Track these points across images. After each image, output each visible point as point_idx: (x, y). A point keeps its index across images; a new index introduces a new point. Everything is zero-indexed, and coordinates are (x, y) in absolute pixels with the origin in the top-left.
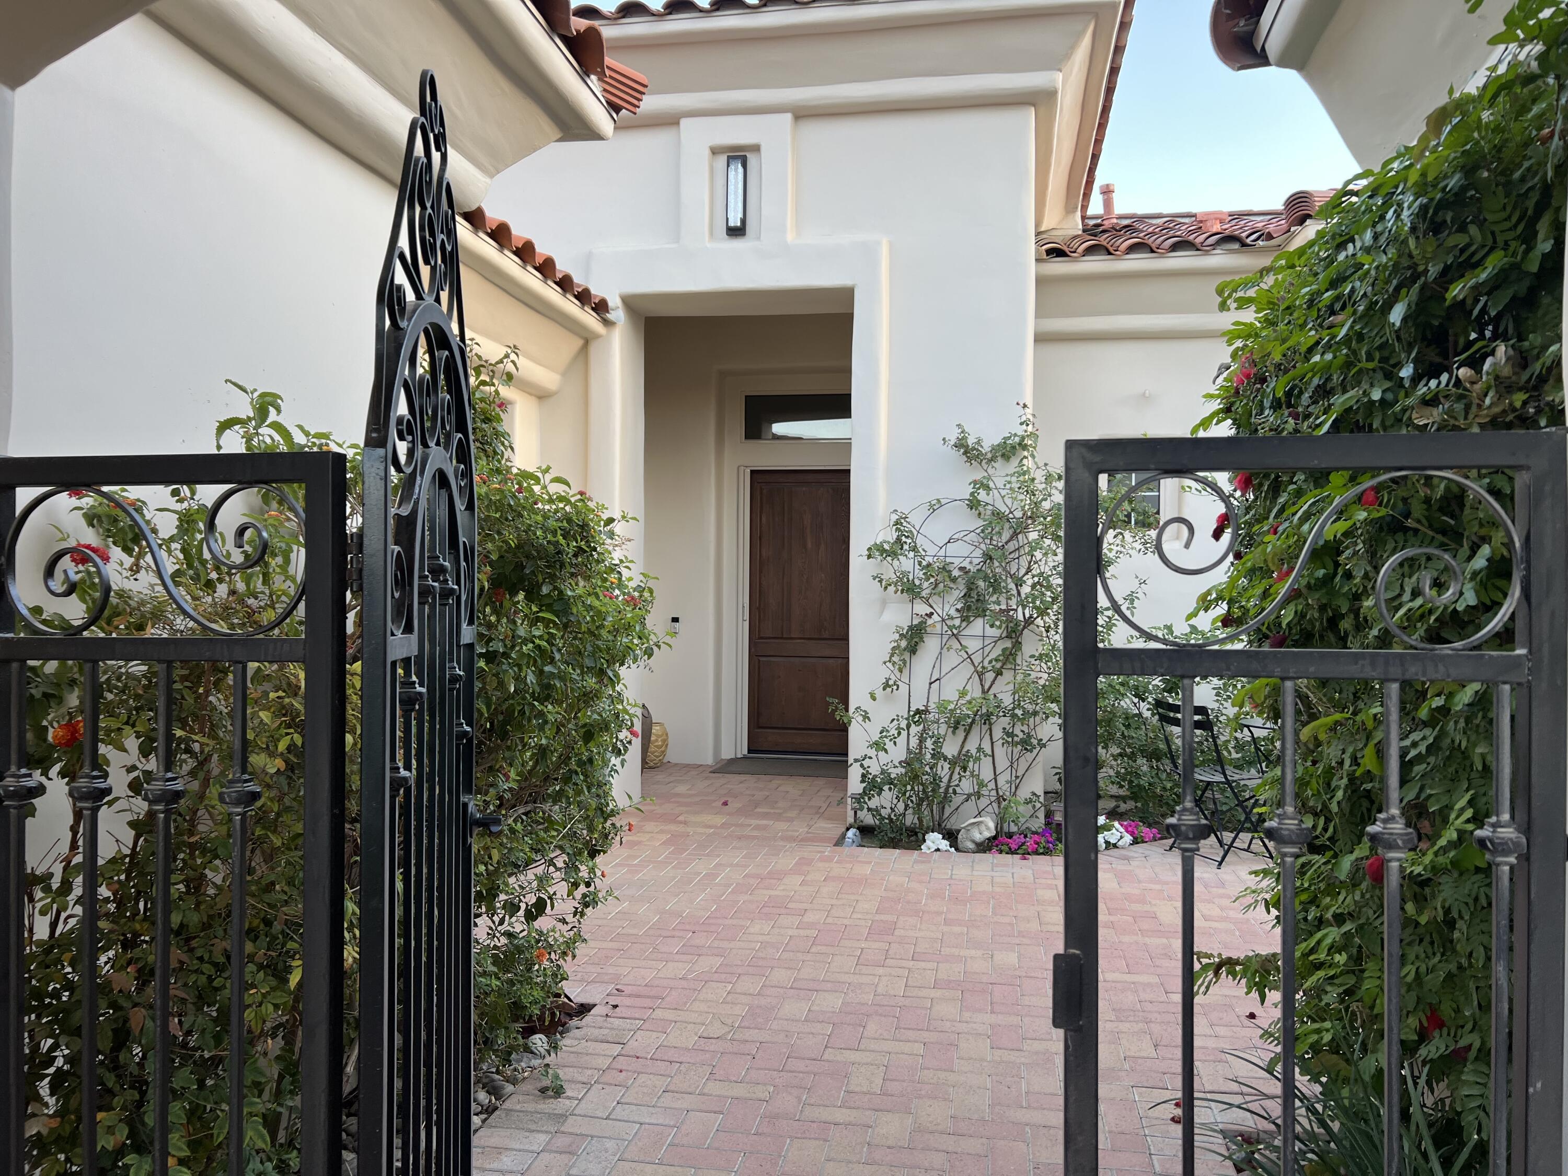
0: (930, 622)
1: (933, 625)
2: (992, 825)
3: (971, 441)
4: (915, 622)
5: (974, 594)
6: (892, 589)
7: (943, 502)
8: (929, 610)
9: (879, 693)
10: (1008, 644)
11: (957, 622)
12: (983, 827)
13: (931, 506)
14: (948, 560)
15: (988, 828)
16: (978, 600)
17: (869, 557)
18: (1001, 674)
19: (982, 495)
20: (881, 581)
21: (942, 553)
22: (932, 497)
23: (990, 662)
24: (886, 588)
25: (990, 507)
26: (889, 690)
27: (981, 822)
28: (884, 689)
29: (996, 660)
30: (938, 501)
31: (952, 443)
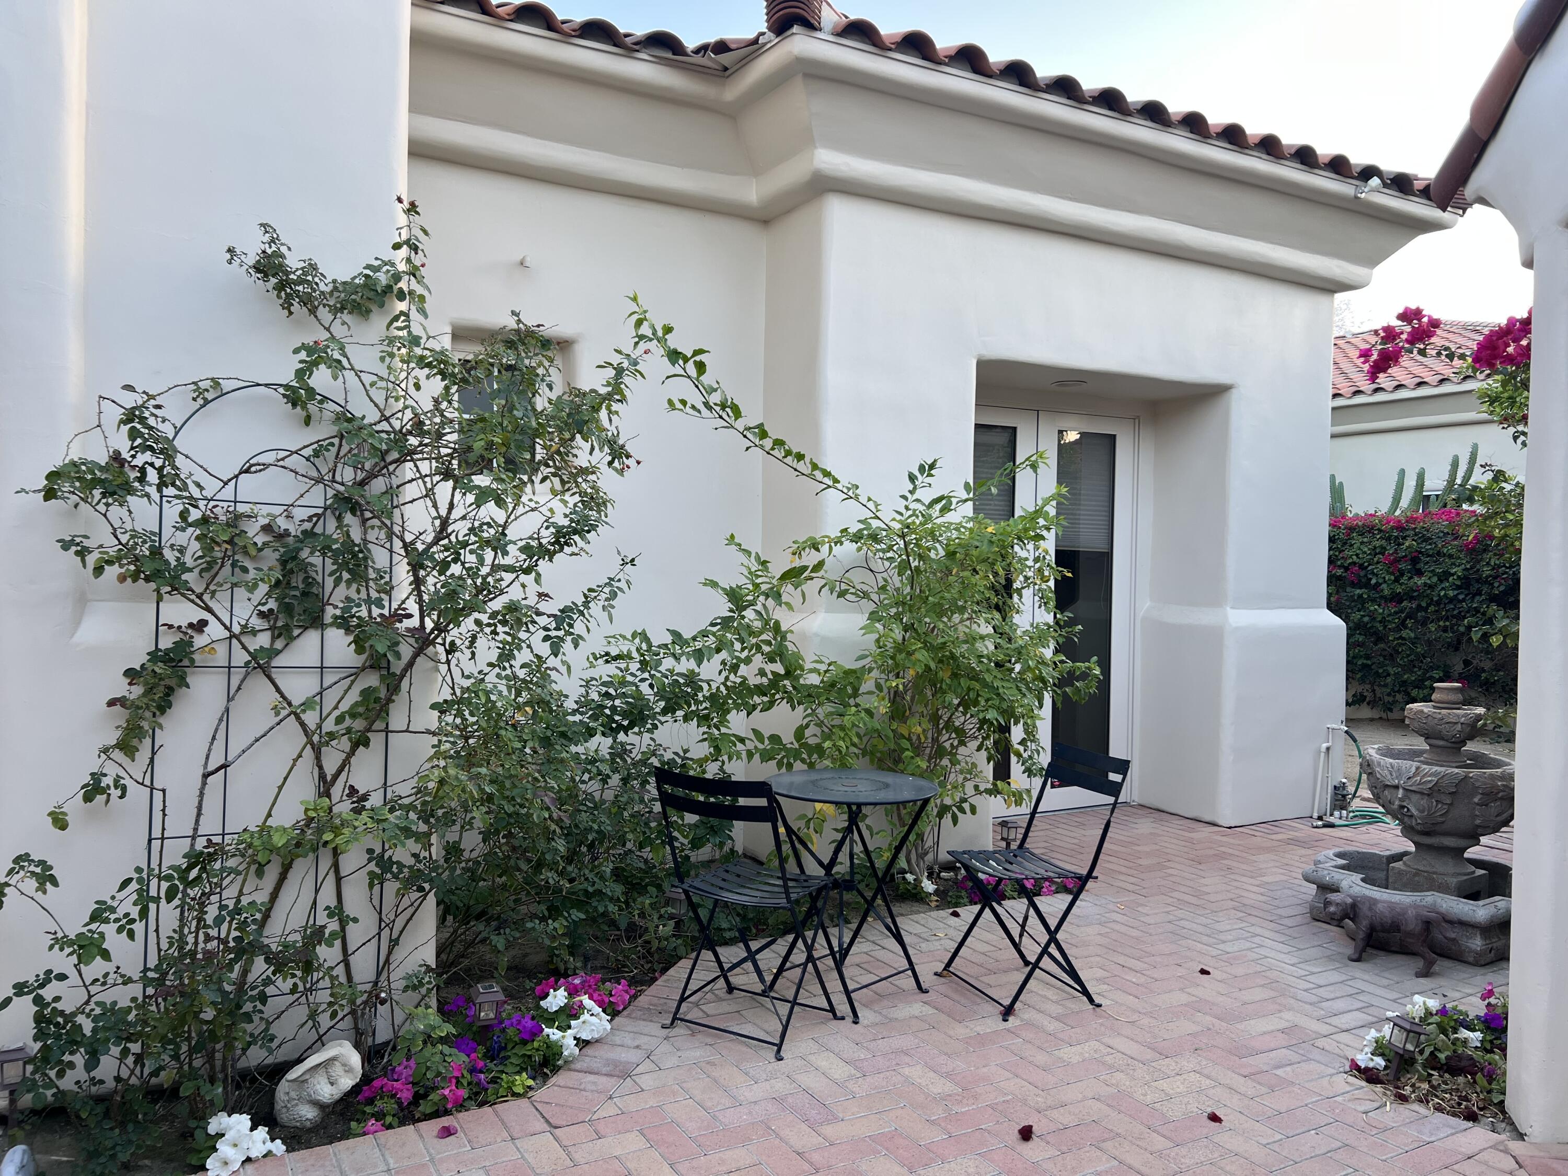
0: (200, 641)
1: (209, 648)
2: (355, 1059)
3: (293, 262)
4: (166, 642)
5: (298, 581)
6: (112, 572)
7: (227, 385)
8: (197, 614)
9: (75, 807)
10: (372, 680)
11: (264, 640)
12: (337, 1070)
13: (200, 392)
14: (241, 508)
15: (349, 1070)
16: (305, 594)
17: (50, 494)
18: (366, 743)
19: (321, 379)
20: (82, 553)
21: (228, 493)
22: (202, 373)
23: (339, 720)
24: (98, 570)
25: (331, 406)
26: (101, 798)
27: (333, 1059)
28: (88, 798)
29: (353, 715)
30: (216, 383)
31: (251, 260)
